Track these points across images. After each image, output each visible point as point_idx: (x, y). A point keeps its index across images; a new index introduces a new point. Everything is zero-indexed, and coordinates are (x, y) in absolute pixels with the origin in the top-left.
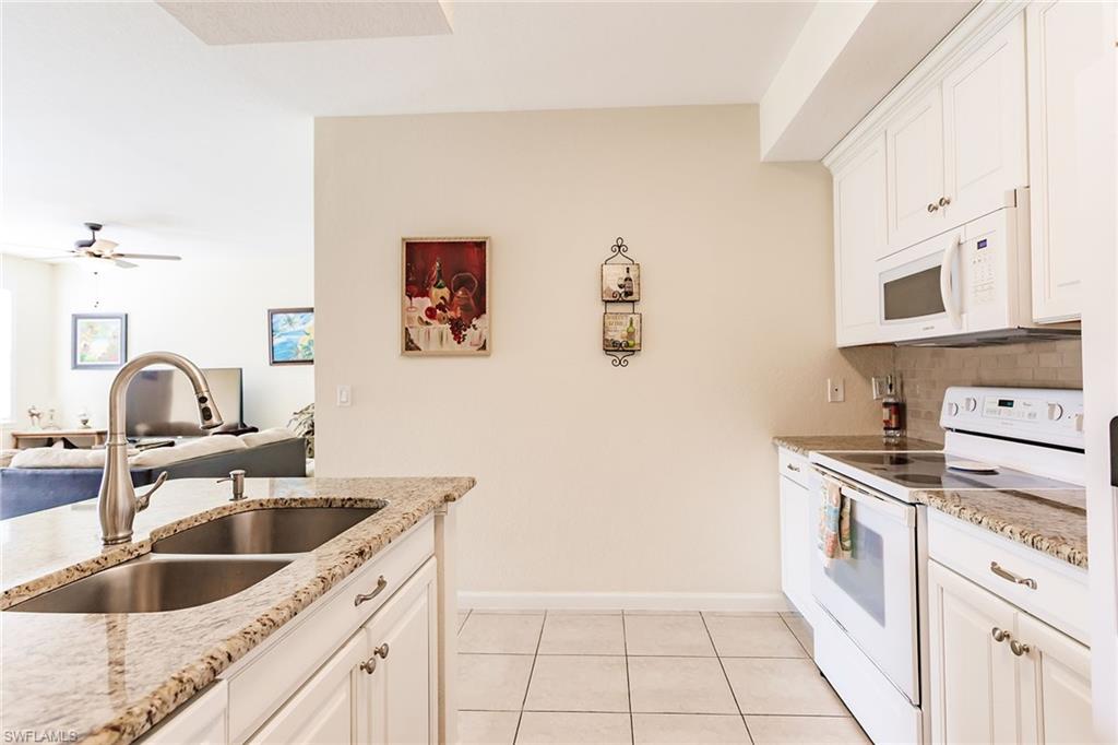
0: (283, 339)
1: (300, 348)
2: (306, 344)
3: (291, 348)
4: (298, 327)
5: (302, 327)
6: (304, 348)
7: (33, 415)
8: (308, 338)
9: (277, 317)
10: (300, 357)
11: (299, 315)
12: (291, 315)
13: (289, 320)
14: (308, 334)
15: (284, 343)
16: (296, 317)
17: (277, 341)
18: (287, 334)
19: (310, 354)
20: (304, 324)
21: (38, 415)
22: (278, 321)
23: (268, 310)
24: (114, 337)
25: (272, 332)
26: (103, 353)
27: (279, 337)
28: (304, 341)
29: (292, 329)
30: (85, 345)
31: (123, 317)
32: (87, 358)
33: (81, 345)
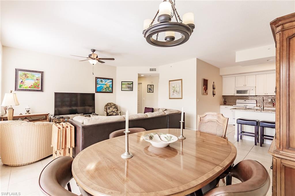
0: (100, 86)
1: (104, 88)
2: (105, 87)
3: (102, 88)
4: (104, 83)
5: (105, 83)
6: (105, 88)
9: (98, 80)
10: (104, 91)
11: (104, 80)
12: (102, 80)
13: (101, 81)
15: (99, 87)
16: (103, 80)
17: (98, 86)
20: (105, 82)
23: (96, 77)
24: (37, 80)
25: (96, 84)
26: (32, 85)
27: (98, 85)
28: (105, 86)
29: (102, 83)
30: (22, 81)
31: (42, 73)
32: (23, 87)
33: (19, 81)
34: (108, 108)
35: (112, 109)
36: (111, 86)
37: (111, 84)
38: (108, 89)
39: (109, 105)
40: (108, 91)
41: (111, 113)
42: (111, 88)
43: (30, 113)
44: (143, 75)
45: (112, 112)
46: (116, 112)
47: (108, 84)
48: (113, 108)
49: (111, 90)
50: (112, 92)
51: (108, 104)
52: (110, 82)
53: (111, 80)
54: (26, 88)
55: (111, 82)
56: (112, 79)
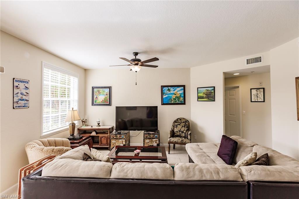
1: (172, 99)
2: (174, 98)
3: (169, 99)
4: (172, 92)
5: (173, 92)
6: (174, 99)
7: (83, 122)
8: (175, 96)
9: (164, 88)
10: (173, 102)
11: (172, 88)
12: (170, 88)
13: (169, 90)
14: (175, 94)
15: (167, 97)
16: (172, 89)
17: (164, 97)
18: (167, 94)
19: (176, 101)
20: (174, 91)
21: (84, 122)
22: (165, 89)
23: (161, 86)
24: (107, 94)
25: (162, 93)
26: (103, 100)
27: (165, 95)
28: (174, 96)
29: (170, 93)
30: (96, 97)
31: (110, 88)
32: (97, 102)
33: (95, 97)
34: (175, 125)
35: (180, 128)
36: (183, 95)
37: (183, 92)
38: (178, 99)
39: (179, 121)
40: (178, 102)
41: (178, 134)
42: (183, 98)
43: (100, 126)
44: (239, 74)
45: (180, 131)
46: (185, 133)
47: (179, 93)
48: (182, 126)
49: (183, 100)
50: (184, 104)
51: (177, 119)
52: (181, 90)
53: (183, 88)
54: (99, 103)
55: (183, 90)
56: (184, 86)
